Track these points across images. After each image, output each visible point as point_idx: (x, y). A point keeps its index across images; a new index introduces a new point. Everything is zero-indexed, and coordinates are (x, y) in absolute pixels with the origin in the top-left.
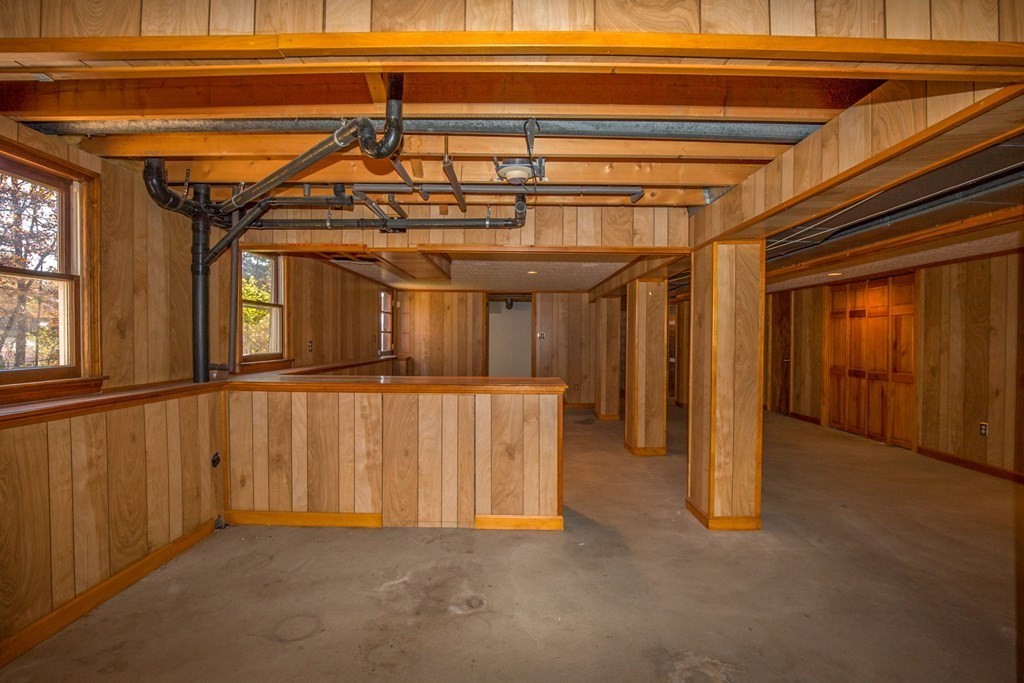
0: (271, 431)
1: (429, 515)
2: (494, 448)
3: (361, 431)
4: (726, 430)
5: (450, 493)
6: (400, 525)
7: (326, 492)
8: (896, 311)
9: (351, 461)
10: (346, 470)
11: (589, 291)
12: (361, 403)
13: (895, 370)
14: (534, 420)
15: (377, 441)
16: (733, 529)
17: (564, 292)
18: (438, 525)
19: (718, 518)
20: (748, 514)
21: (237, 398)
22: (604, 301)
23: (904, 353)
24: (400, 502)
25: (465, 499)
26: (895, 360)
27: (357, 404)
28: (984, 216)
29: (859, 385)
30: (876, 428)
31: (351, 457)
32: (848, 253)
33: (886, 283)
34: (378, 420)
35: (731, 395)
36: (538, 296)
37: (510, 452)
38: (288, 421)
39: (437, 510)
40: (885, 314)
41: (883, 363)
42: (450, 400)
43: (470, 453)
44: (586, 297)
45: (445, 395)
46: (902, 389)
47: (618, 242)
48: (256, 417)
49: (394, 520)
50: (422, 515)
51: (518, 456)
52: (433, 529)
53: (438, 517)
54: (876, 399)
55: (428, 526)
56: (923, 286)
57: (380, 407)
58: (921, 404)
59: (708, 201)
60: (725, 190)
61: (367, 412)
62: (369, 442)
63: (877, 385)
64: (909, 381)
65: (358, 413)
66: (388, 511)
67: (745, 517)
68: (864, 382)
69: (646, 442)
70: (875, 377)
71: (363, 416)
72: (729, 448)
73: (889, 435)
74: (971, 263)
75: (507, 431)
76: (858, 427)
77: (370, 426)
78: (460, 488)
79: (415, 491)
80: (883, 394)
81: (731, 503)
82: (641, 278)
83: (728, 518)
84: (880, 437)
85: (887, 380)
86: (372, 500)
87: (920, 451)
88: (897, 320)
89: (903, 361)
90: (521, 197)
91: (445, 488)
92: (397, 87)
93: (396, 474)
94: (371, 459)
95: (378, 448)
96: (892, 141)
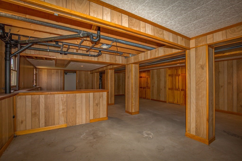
0: (32, 106)
1: (79, 122)
2: (94, 104)
3: (61, 103)
4: (134, 97)
5: (84, 116)
6: (72, 125)
7: (50, 121)
8: (147, 77)
9: (58, 112)
10: (56, 114)
11: (90, 71)
12: (61, 97)
13: (147, 87)
14: (102, 98)
15: (65, 106)
16: (136, 114)
17: (84, 71)
18: (81, 124)
19: (133, 113)
20: (137, 111)
21: (20, 98)
22: (96, 73)
23: (148, 84)
24: (72, 120)
25: (87, 117)
26: (147, 85)
27: (60, 97)
28: (167, 63)
29: (141, 90)
30: (144, 96)
31: (58, 111)
32: (146, 67)
33: (145, 72)
34: (66, 100)
35: (134, 91)
36: (78, 72)
37: (97, 105)
38: (38, 103)
39: (81, 120)
40: (145, 77)
41: (145, 86)
42: (84, 94)
43: (88, 106)
44: (89, 72)
45: (83, 94)
46: (148, 90)
47: (113, 62)
48: (27, 103)
49: (70, 125)
50: (77, 122)
51: (99, 106)
52: (80, 125)
53: (81, 122)
54: (144, 92)
55: (79, 124)
56: (151, 73)
57: (66, 97)
58: (151, 92)
59: (130, 56)
60: (135, 55)
61: (63, 99)
62: (63, 106)
63: (144, 89)
64: (149, 88)
65: (60, 99)
66: (68, 123)
67: (137, 112)
68: (142, 89)
69: (111, 102)
70: (144, 88)
71: (61, 100)
72: (134, 100)
73: (146, 98)
74: (158, 69)
75: (96, 100)
76: (141, 97)
77: (63, 102)
78: (86, 114)
79: (75, 117)
80: (145, 91)
81: (135, 110)
82: (110, 69)
83: (134, 112)
84: (145, 98)
85: (146, 88)
86: (64, 120)
87: (151, 100)
88: (147, 78)
89: (148, 85)
90: (100, 51)
91: (83, 115)
92: (99, 29)
93: (70, 113)
94: (64, 110)
95: (66, 107)
96: (167, 53)
